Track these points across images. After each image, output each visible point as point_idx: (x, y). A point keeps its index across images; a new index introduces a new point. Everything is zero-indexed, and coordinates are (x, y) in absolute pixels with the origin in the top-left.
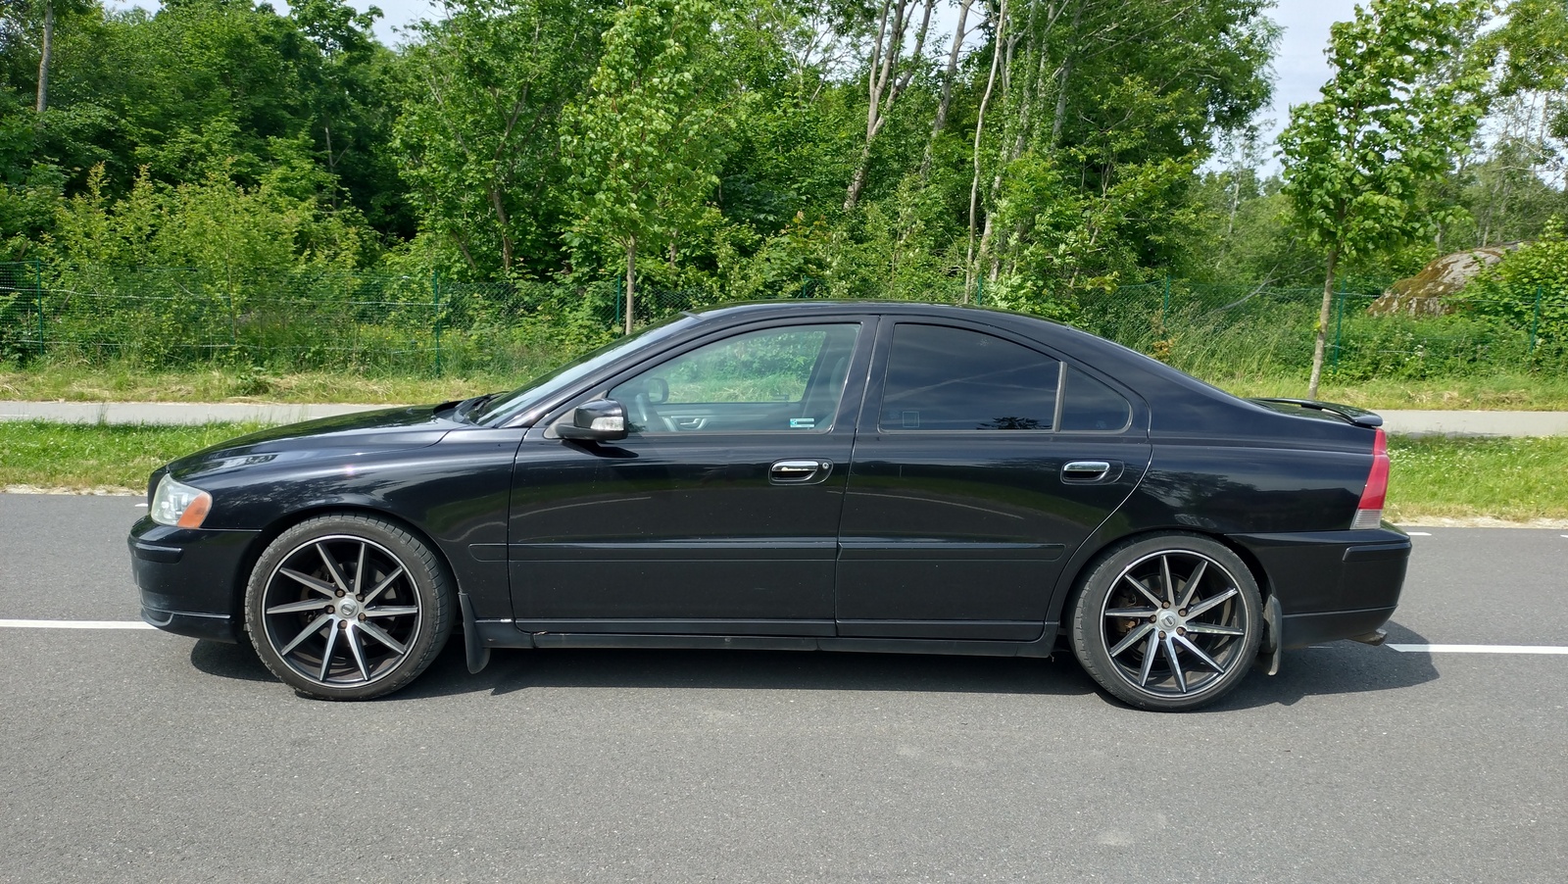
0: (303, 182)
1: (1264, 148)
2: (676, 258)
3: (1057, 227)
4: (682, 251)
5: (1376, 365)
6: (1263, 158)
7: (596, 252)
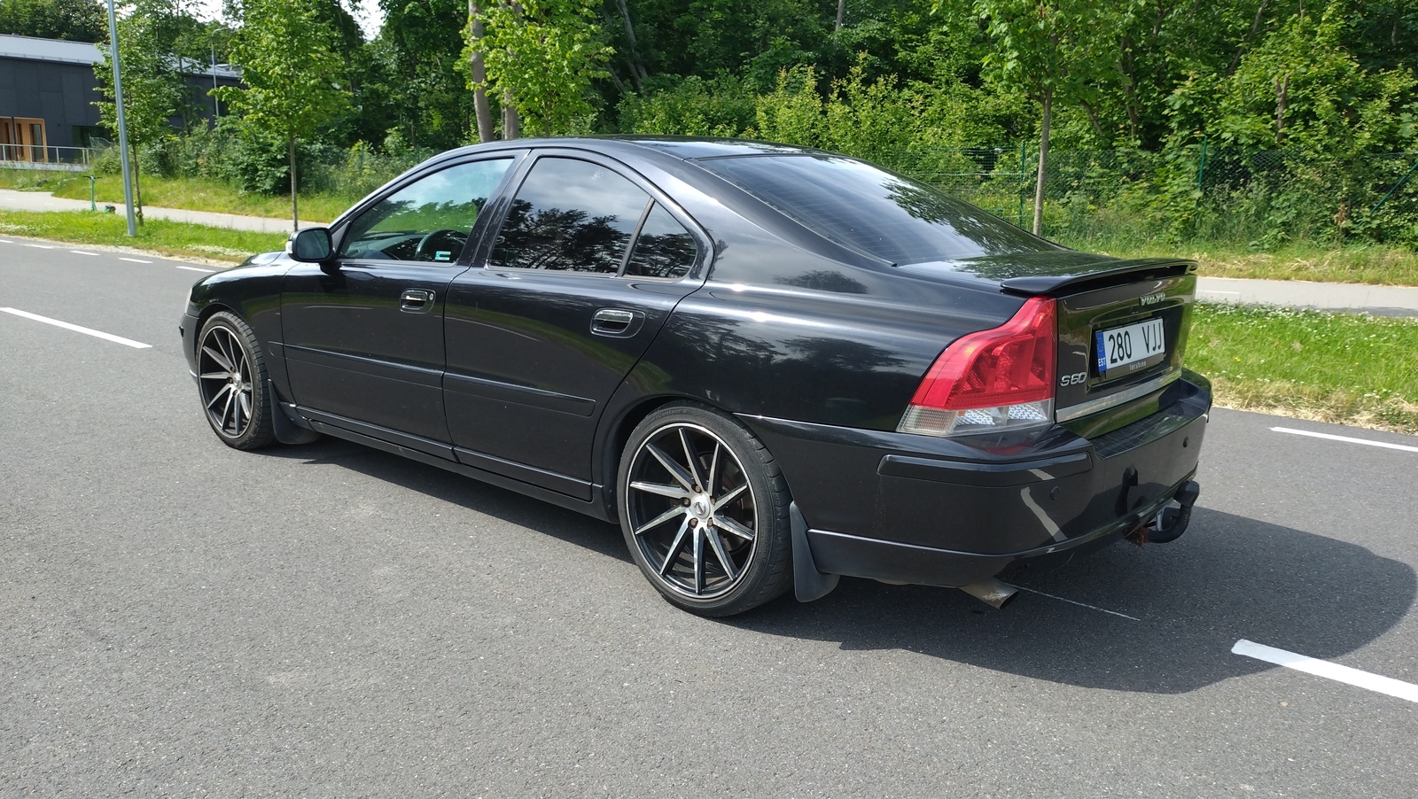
2: (1283, 115)
4: (1291, 107)
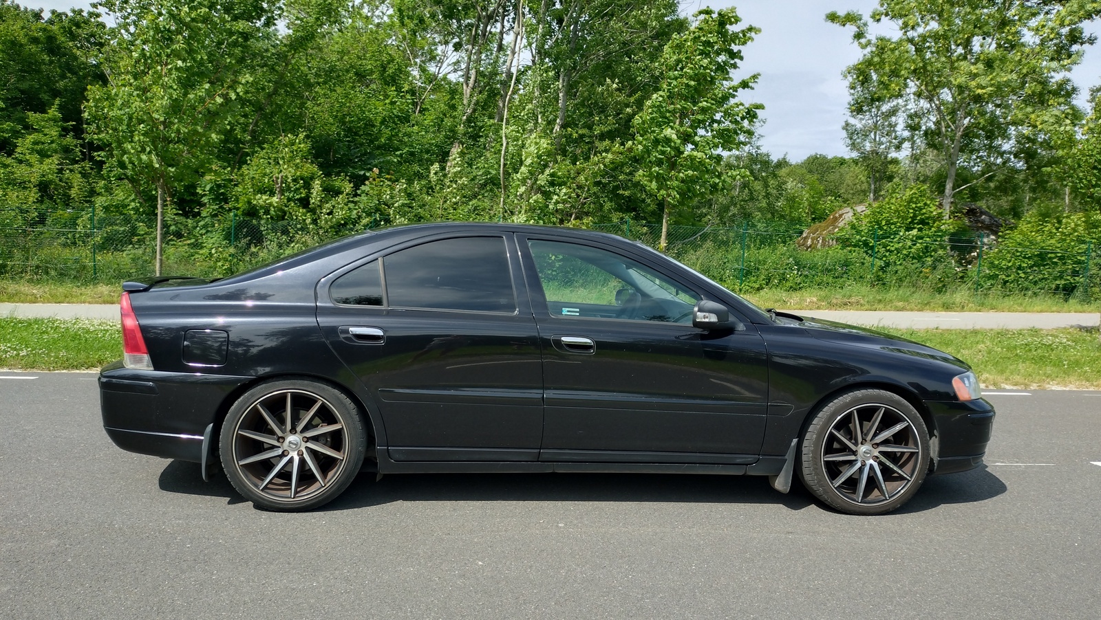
0: (54, 145)
1: (758, 138)
3: (552, 184)
5: (768, 281)
6: (758, 145)
7: (222, 194)
